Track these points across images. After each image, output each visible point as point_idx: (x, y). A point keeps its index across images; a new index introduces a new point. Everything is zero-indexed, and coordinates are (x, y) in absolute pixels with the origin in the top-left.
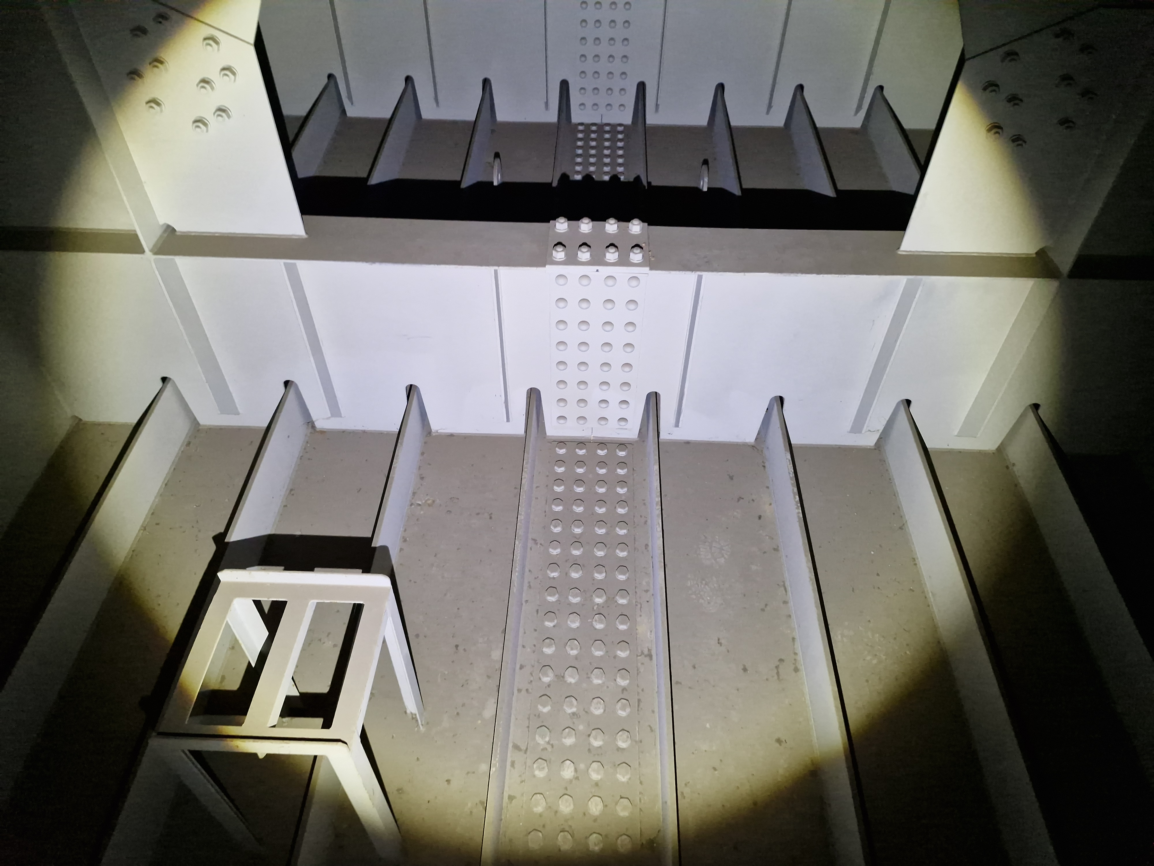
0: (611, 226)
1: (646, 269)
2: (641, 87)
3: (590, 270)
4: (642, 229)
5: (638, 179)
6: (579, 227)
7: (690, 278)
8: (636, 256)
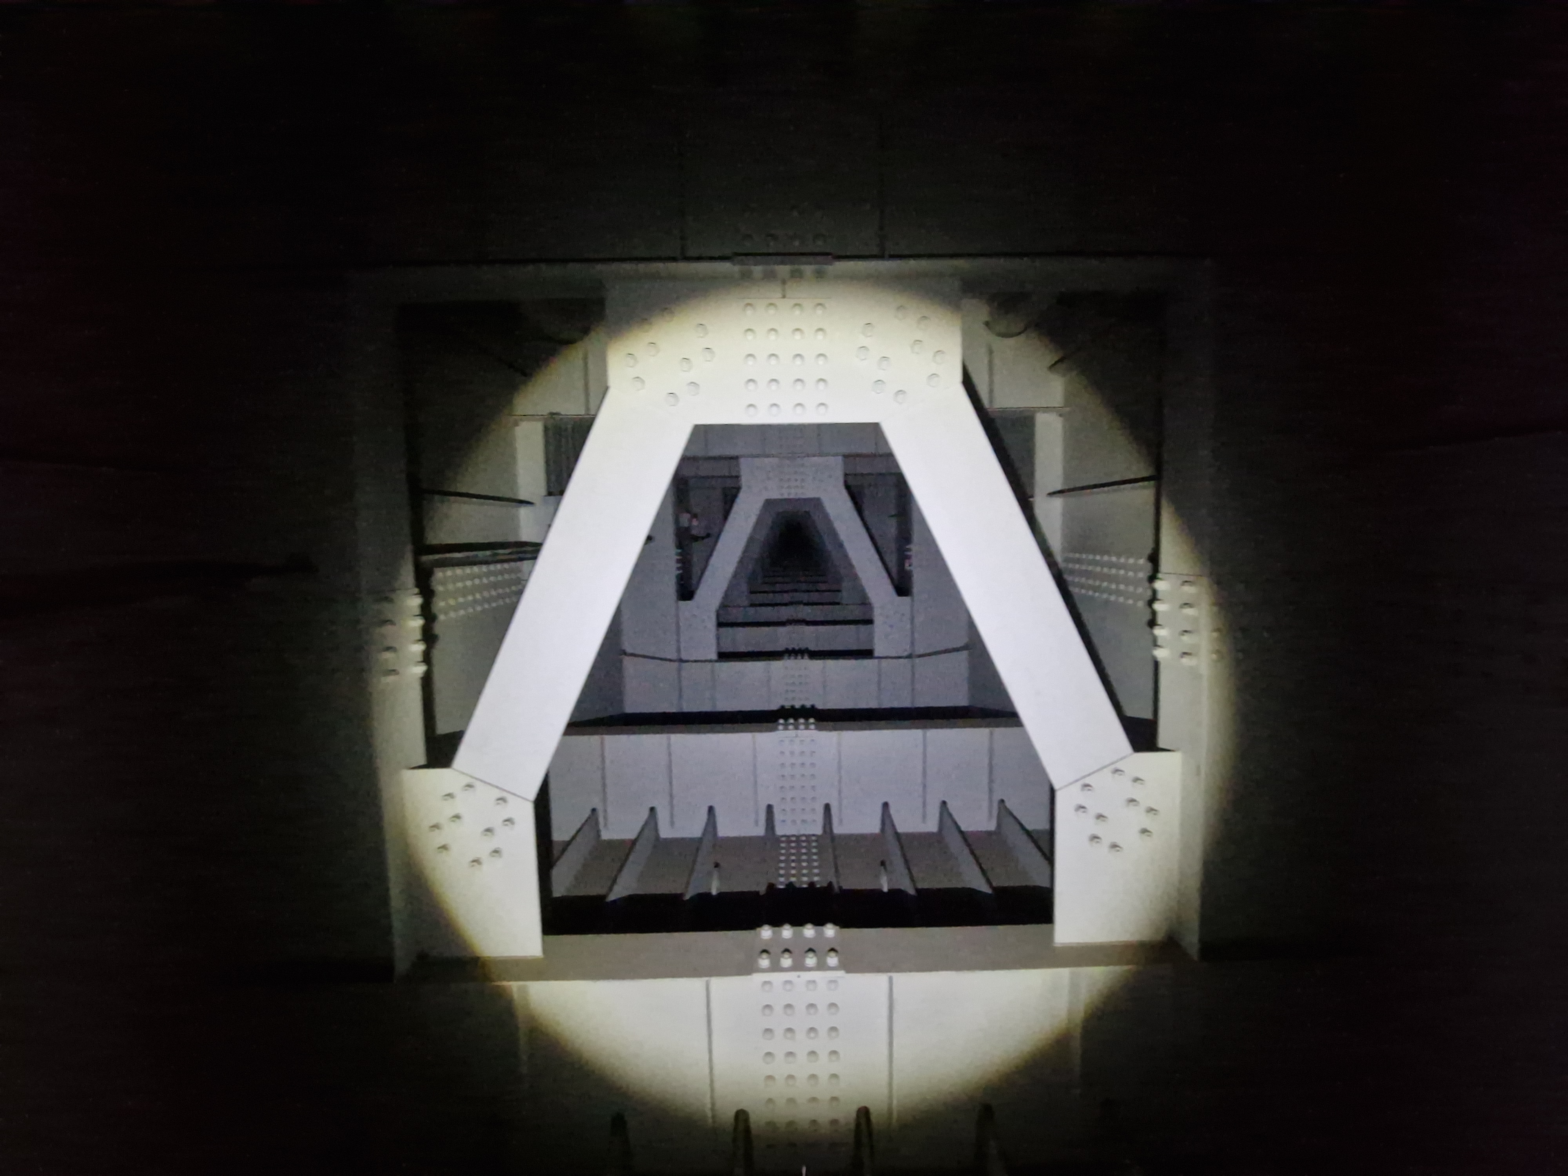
0: (809, 931)
1: (841, 973)
2: (827, 808)
3: (792, 976)
4: (836, 933)
5: (830, 884)
6: (781, 933)
7: (881, 979)
8: (833, 960)
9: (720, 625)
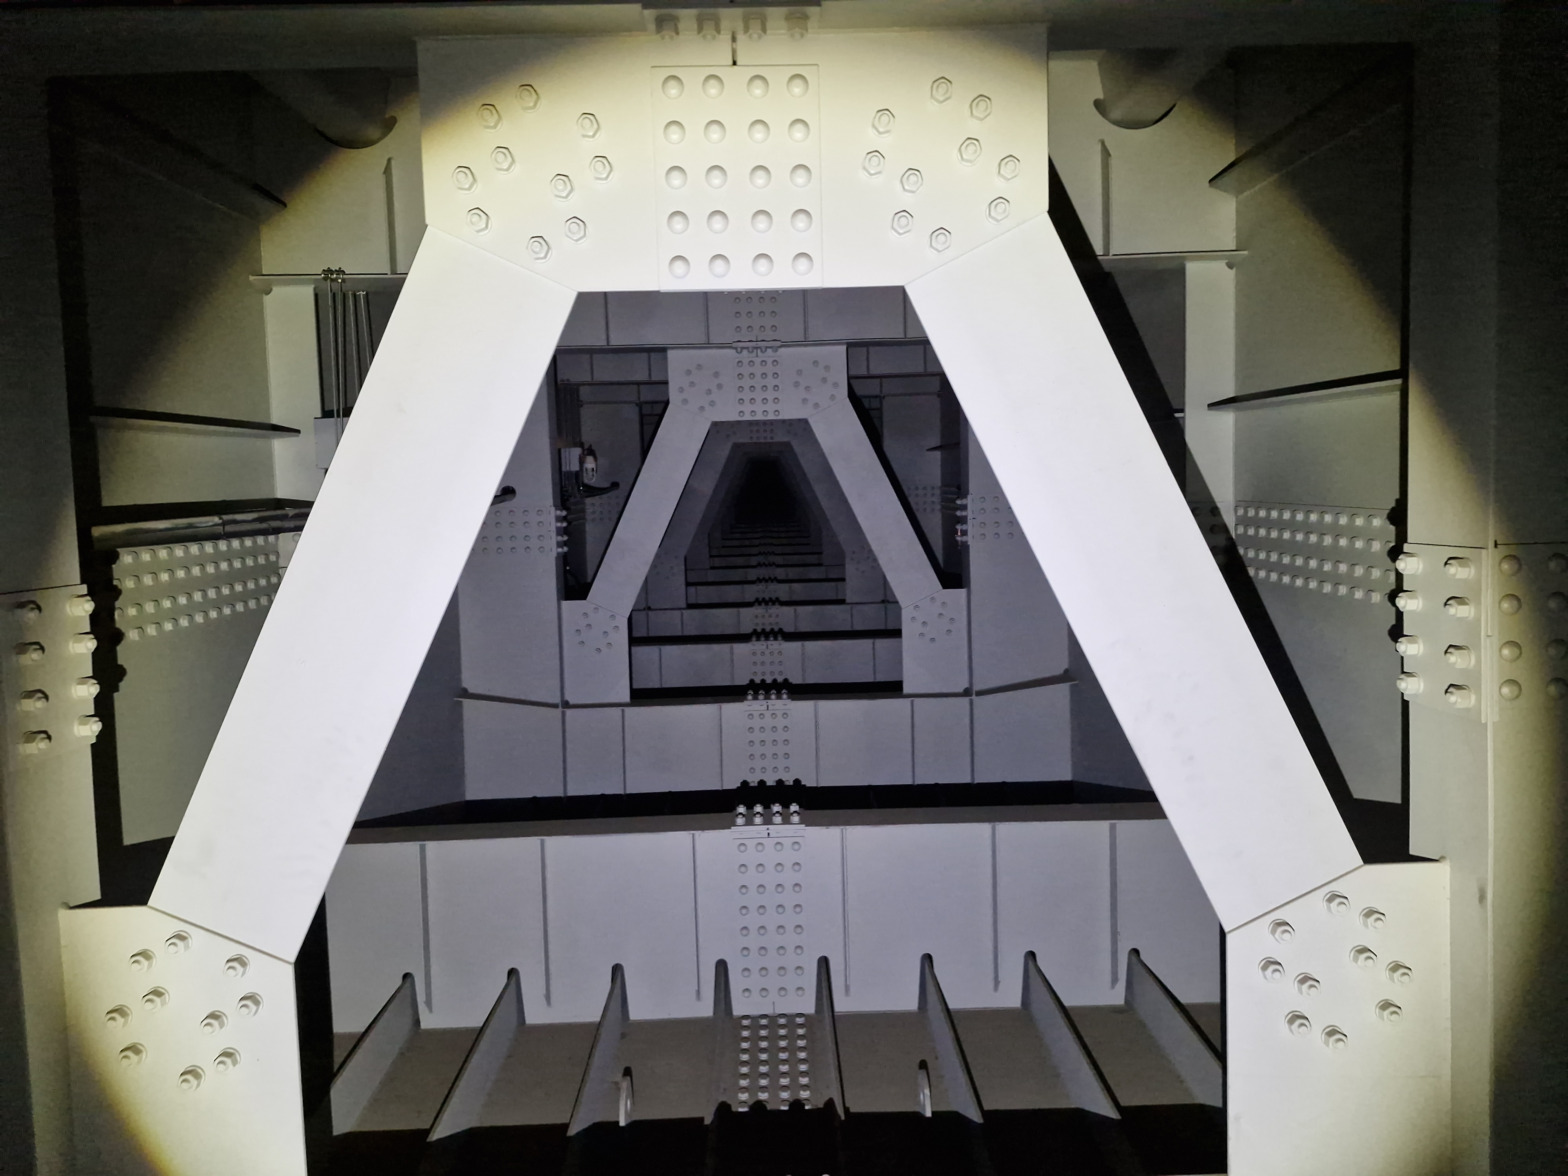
2: (824, 963)
9: (634, 641)
